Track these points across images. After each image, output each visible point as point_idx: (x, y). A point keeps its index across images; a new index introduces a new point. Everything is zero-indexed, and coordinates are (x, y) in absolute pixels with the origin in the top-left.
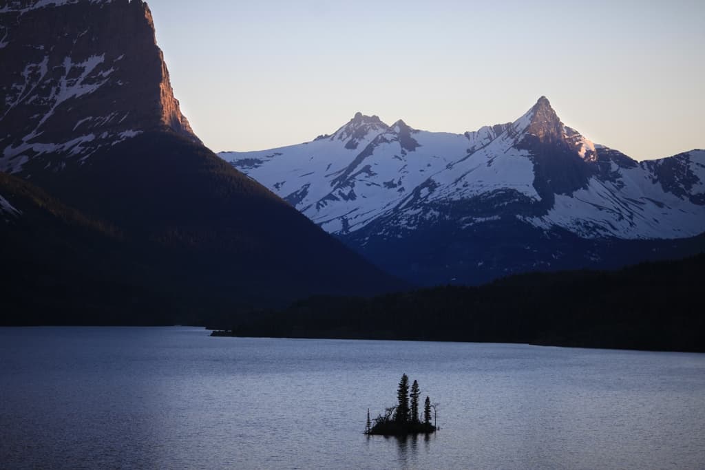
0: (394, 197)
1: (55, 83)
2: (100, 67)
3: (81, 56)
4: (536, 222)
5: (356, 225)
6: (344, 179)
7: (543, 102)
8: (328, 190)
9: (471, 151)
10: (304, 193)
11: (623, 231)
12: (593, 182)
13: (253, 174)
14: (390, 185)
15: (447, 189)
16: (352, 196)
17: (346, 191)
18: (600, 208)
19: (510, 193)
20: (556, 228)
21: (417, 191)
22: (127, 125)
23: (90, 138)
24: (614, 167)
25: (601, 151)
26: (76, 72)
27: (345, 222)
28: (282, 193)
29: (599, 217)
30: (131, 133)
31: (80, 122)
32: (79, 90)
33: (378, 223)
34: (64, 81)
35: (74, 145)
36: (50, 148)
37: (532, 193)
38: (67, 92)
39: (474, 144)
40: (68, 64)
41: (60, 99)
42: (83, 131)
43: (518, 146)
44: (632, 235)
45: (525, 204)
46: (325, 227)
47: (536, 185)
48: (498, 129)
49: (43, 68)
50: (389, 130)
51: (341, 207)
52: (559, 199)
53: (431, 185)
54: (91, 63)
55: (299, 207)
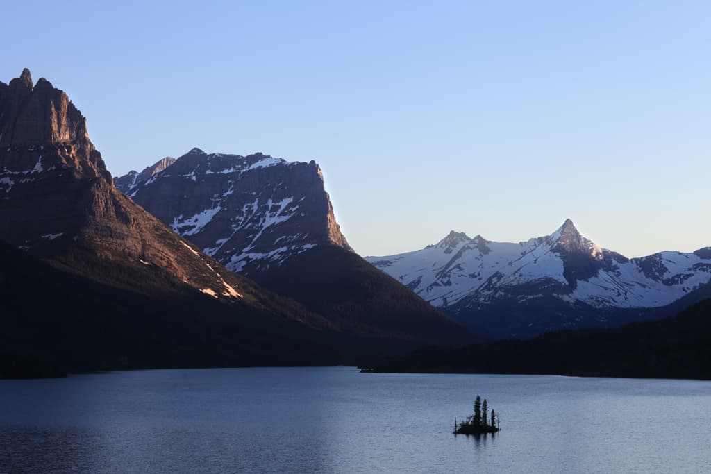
0: (476, 284)
1: (262, 215)
2: (290, 205)
3: (278, 198)
4: (566, 298)
5: (452, 301)
6: (444, 273)
7: (569, 222)
8: (434, 279)
9: (524, 254)
10: (419, 282)
11: (621, 303)
12: (601, 273)
13: (387, 270)
14: (473, 276)
15: (509, 279)
16: (449, 283)
17: (445, 280)
18: (606, 289)
19: (548, 280)
20: (578, 302)
21: (490, 280)
22: (307, 241)
23: (284, 249)
24: (614, 263)
25: (605, 252)
26: (275, 208)
27: (445, 300)
28: (405, 282)
29: (606, 294)
30: (310, 246)
31: (278, 239)
32: (277, 220)
33: (466, 300)
34: (268, 214)
35: (274, 254)
36: (260, 256)
37: (563, 280)
38: (270, 221)
39: (524, 250)
40: (270, 203)
41: (266, 225)
42: (280, 245)
43: (553, 251)
44: (627, 305)
45: (558, 286)
46: (432, 303)
47: (565, 274)
48: (540, 240)
49: (255, 206)
50: (472, 241)
51: (442, 290)
52: (580, 283)
53: (498, 275)
54: (284, 203)
55: (415, 291)
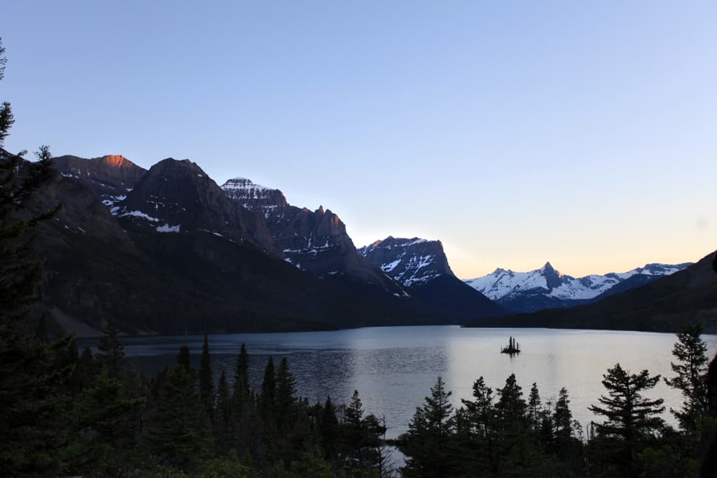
0: (509, 290)
1: (418, 263)
2: (429, 258)
3: (424, 256)
4: (548, 295)
5: (498, 297)
6: (495, 286)
7: (548, 264)
8: (491, 288)
9: (529, 277)
10: (484, 289)
11: (572, 297)
12: (563, 284)
13: (470, 285)
14: (507, 287)
15: (523, 287)
16: (497, 290)
17: (496, 288)
18: (565, 291)
19: (540, 288)
20: (553, 297)
21: (515, 288)
22: (437, 273)
23: (428, 276)
24: (569, 280)
25: (565, 276)
26: (423, 260)
27: (496, 298)
28: (478, 290)
29: (565, 294)
30: (438, 275)
32: (424, 265)
33: (504, 297)
34: (420, 262)
35: (423, 279)
36: (417, 279)
37: (546, 288)
38: (421, 265)
39: (529, 275)
40: (421, 258)
41: (419, 267)
42: (426, 275)
43: (542, 275)
44: (575, 298)
45: (544, 290)
46: (491, 298)
47: (547, 285)
48: (536, 271)
49: (415, 259)
50: (507, 272)
51: (494, 293)
52: (554, 289)
53: (518, 286)
54: (427, 258)
55: (483, 293)
